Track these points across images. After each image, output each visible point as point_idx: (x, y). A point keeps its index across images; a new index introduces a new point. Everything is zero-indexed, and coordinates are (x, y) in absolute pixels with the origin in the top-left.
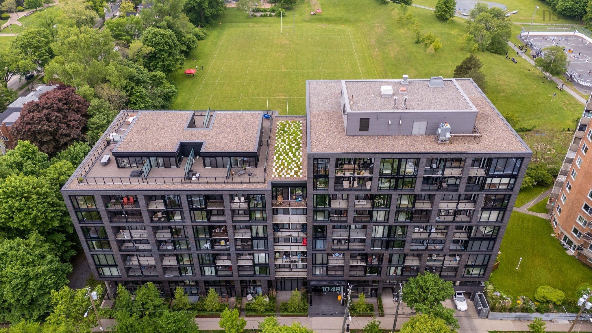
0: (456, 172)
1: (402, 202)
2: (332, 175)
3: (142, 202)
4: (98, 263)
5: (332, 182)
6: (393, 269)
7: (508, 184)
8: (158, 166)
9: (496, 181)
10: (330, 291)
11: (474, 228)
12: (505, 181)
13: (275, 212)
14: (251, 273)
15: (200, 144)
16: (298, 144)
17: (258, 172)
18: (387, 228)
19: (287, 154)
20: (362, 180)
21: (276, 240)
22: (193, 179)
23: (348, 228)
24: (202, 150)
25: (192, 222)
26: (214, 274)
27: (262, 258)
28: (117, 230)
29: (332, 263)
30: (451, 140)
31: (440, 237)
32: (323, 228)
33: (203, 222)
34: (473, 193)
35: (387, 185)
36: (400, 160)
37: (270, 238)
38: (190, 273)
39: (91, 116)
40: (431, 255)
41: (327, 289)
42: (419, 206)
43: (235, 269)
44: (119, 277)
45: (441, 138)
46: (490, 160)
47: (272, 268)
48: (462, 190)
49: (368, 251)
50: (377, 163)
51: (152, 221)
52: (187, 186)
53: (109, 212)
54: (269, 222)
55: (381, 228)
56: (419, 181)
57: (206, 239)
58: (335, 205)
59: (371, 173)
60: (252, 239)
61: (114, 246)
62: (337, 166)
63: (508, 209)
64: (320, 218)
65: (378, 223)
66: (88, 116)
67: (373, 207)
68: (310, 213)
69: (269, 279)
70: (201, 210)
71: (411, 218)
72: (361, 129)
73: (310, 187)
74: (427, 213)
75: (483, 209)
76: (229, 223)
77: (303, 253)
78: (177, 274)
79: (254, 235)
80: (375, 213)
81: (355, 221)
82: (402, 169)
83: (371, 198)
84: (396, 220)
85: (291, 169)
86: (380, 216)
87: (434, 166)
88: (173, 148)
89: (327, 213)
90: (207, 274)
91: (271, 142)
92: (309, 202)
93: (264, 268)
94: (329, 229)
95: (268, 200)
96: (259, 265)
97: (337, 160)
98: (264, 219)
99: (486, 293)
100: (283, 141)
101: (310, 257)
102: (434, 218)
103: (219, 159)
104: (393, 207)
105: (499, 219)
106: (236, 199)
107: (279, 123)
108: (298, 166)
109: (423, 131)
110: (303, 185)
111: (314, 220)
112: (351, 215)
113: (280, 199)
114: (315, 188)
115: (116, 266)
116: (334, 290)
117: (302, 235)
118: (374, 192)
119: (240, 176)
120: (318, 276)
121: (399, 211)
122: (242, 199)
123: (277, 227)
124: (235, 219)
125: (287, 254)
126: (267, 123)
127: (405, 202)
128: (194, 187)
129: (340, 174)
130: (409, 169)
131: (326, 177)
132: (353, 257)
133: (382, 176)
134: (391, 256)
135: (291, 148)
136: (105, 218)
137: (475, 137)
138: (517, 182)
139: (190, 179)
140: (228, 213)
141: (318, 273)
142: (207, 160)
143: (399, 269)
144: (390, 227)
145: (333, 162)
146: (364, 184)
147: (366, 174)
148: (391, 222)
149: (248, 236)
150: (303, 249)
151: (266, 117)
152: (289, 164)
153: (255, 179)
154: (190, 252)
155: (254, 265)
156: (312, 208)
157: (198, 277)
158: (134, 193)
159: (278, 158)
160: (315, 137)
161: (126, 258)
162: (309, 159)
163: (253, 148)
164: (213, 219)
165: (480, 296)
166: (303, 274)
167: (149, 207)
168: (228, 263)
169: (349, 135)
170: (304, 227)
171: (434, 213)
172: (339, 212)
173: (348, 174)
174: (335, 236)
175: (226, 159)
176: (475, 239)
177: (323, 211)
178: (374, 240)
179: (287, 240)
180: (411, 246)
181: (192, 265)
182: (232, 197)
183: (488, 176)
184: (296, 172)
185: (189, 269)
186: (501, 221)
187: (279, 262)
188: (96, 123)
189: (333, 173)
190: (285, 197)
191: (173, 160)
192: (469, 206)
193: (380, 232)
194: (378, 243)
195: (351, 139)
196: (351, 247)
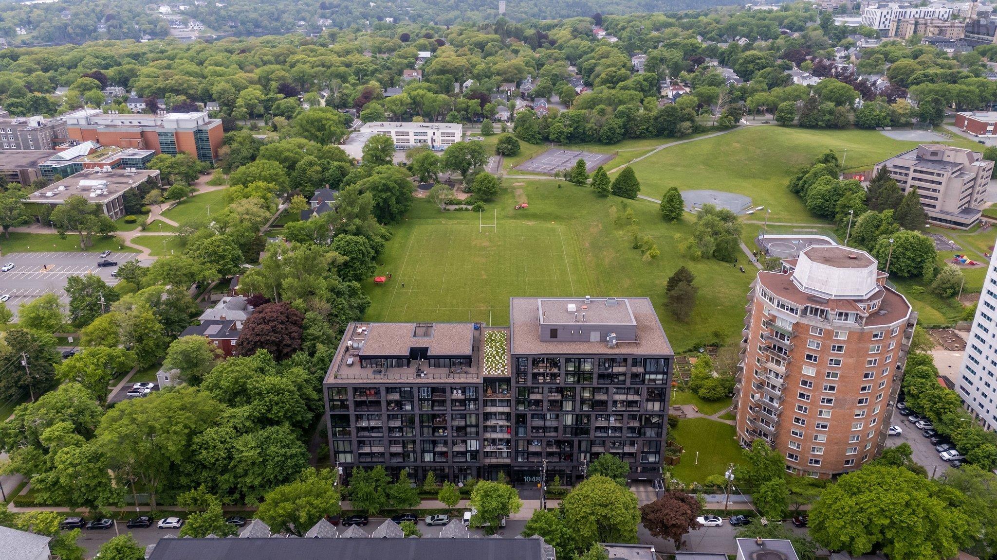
0: (622, 370)
1: (584, 395)
2: (530, 371)
3: (383, 392)
5: (530, 376)
6: (583, 455)
7: (663, 379)
8: (392, 366)
9: (653, 377)
10: (531, 481)
11: (643, 417)
12: (660, 377)
13: (485, 403)
14: (464, 460)
15: (426, 349)
16: (504, 350)
17: (473, 370)
18: (575, 416)
19: (495, 357)
20: (554, 376)
21: (486, 428)
22: (422, 375)
23: (543, 417)
24: (429, 354)
25: (420, 410)
26: (432, 460)
27: (473, 445)
28: (359, 418)
29: (532, 449)
30: (617, 345)
31: (618, 424)
32: (524, 416)
33: (428, 411)
34: (637, 387)
35: (572, 379)
36: (580, 359)
37: (481, 425)
38: (412, 459)
39: (307, 328)
40: (614, 444)
41: (529, 479)
42: (598, 397)
43: (450, 454)
44: (352, 463)
45: (610, 344)
46: (645, 360)
47: (481, 455)
48: (628, 384)
49: (561, 437)
50: (563, 362)
51: (388, 410)
52: (418, 381)
53: (355, 402)
54: (481, 412)
55: (570, 416)
56: (595, 376)
57: (428, 427)
58: (533, 397)
59: (559, 370)
60: (466, 426)
61: (353, 432)
62: (533, 364)
63: (666, 399)
64: (521, 408)
65: (567, 413)
66: (305, 328)
67: (562, 397)
68: (513, 403)
69: (478, 464)
70: (428, 400)
71: (593, 408)
72: (551, 337)
73: (513, 381)
74: (604, 403)
75: (647, 400)
76: (449, 412)
77: (508, 441)
78: (401, 460)
79: (468, 423)
80: (564, 403)
81: (549, 410)
82: (582, 367)
83: (560, 390)
84: (581, 410)
85: (498, 369)
86: (568, 406)
87: (607, 365)
88: (406, 352)
89: (526, 403)
90: (426, 460)
91: (481, 348)
92: (511, 395)
93: (475, 454)
94: (529, 417)
95: (481, 391)
96: (471, 451)
97: (534, 359)
98: (477, 410)
99: (663, 480)
100: (491, 347)
101: (513, 443)
102: (611, 408)
103: (442, 361)
104: (578, 398)
105: (662, 409)
106: (455, 391)
107: (486, 333)
108: (504, 367)
109: (598, 339)
110: (507, 381)
111: (517, 410)
112: (546, 405)
113: (489, 392)
114: (517, 382)
115: (351, 452)
116: (535, 480)
117: (507, 424)
118: (562, 385)
119: (459, 373)
120: (520, 462)
121: (583, 401)
122: (460, 392)
123: (487, 416)
124: (454, 408)
125: (494, 441)
126: (477, 333)
127: (587, 394)
128: (424, 381)
129: (535, 371)
130: (587, 367)
131: (525, 373)
132: (549, 444)
133: (567, 373)
134: (580, 442)
135: (497, 353)
136: (352, 407)
137: (637, 344)
138: (669, 378)
139: (420, 375)
140: (449, 403)
141: (520, 460)
142: (432, 361)
143: (588, 455)
144: (577, 415)
145: (530, 362)
146: (555, 379)
147: (556, 370)
148: (578, 411)
149: (463, 424)
150: (507, 436)
151: (476, 328)
152: (496, 365)
153: (470, 376)
154: (414, 439)
155: (467, 451)
156: (514, 400)
157: (419, 463)
158: (376, 386)
159: (487, 361)
160: (517, 342)
161: (361, 443)
162: (512, 358)
163: (467, 351)
164: (435, 408)
165: (659, 483)
166: (507, 461)
167: (388, 397)
168: (444, 449)
169: (543, 341)
170: (508, 416)
171: (610, 404)
172: (537, 403)
173: (541, 370)
174: (534, 425)
175: (447, 361)
176: (645, 426)
177: (523, 403)
178: (565, 427)
179: (494, 429)
180: (595, 433)
181: (414, 452)
182: (452, 389)
183: (646, 373)
184: (502, 371)
185: (412, 455)
186: (663, 411)
187: (488, 449)
190: (494, 391)
191: (405, 361)
192: (636, 398)
193: (569, 420)
194: (568, 430)
195: (544, 345)
196: (547, 434)
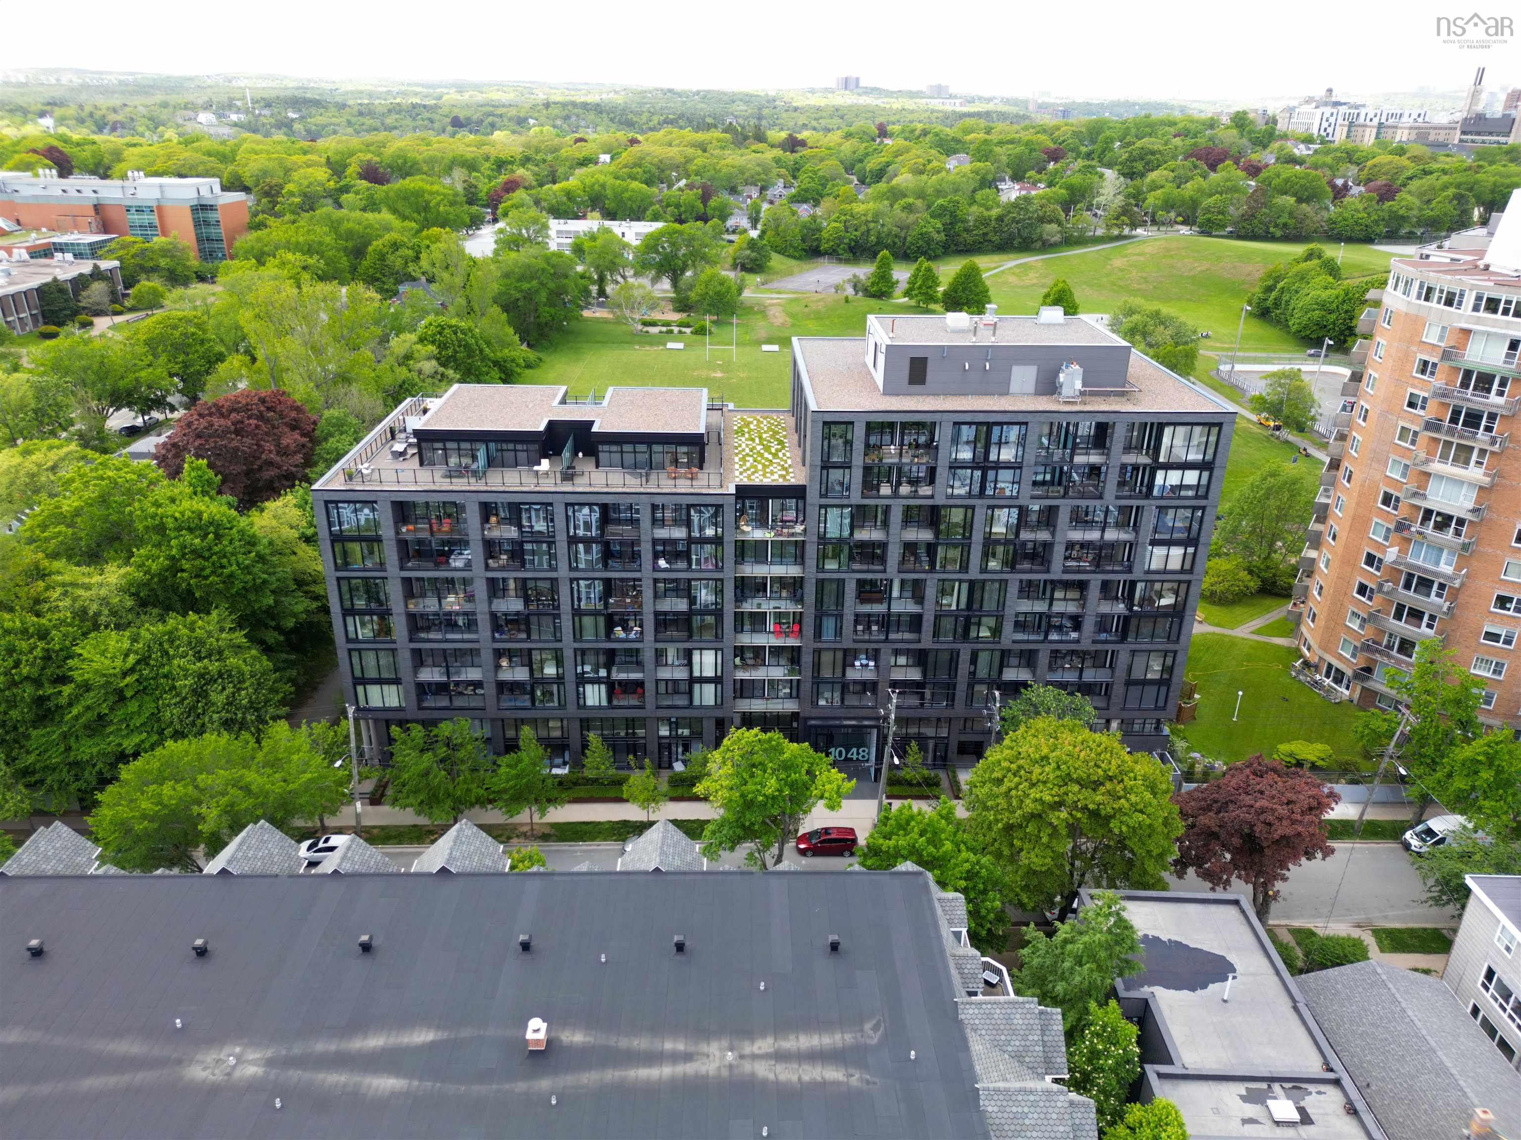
2: (857, 462)
3: (473, 516)
4: (358, 673)
5: (857, 476)
7: (1199, 484)
9: (1174, 477)
10: (846, 759)
11: (1139, 585)
12: (1192, 476)
13: (740, 551)
14: (684, 700)
15: (588, 423)
18: (965, 588)
19: (761, 455)
24: (594, 433)
25: (571, 569)
26: (604, 703)
27: (707, 662)
29: (852, 674)
31: (1072, 609)
33: (593, 570)
34: (1133, 503)
36: (990, 427)
37: (729, 613)
41: (840, 753)
42: (1028, 535)
43: (649, 687)
44: (399, 709)
45: (1066, 392)
47: (728, 686)
48: (1111, 495)
49: (927, 643)
50: (943, 435)
51: (488, 568)
52: (567, 487)
53: (401, 544)
54: (728, 574)
56: (1028, 473)
57: (594, 614)
58: (863, 533)
59: (935, 457)
60: (690, 614)
61: (399, 626)
63: (1202, 540)
65: (947, 575)
68: (812, 549)
69: (720, 714)
70: (591, 540)
71: (1013, 564)
72: (912, 381)
73: (813, 493)
75: (1154, 542)
76: (647, 572)
77: (793, 652)
78: (525, 701)
80: (941, 551)
81: (901, 569)
84: (984, 570)
85: (772, 473)
86: (951, 559)
88: (536, 426)
89: (845, 551)
91: (726, 440)
92: (811, 525)
94: (849, 589)
95: (730, 518)
96: (701, 679)
97: (870, 427)
98: (719, 569)
99: (1172, 753)
100: (750, 440)
101: (807, 659)
102: (1059, 561)
103: (628, 452)
104: (978, 538)
105: (1187, 566)
107: (737, 419)
108: (785, 469)
109: (1030, 388)
110: (798, 492)
111: (820, 570)
112: (894, 554)
114: (824, 493)
115: (397, 681)
116: (855, 757)
118: (940, 500)
120: (823, 707)
121: (990, 543)
123: (744, 588)
127: (1000, 526)
128: (581, 490)
130: (1007, 450)
131: (845, 466)
133: (955, 466)
134: (975, 655)
135: (767, 447)
137: (1129, 398)
138: (1214, 479)
140: (646, 548)
141: (822, 700)
142: (604, 454)
144: (972, 585)
145: (859, 432)
148: (974, 573)
149: (682, 606)
153: (703, 479)
154: (558, 645)
155: (691, 680)
156: (815, 539)
157: (570, 710)
159: (743, 460)
162: (813, 422)
165: (1161, 756)
166: (791, 706)
167: (486, 530)
170: (797, 587)
171: (1058, 551)
172: (870, 549)
174: (861, 609)
175: (642, 447)
176: (1142, 613)
178: (940, 617)
179: (758, 620)
183: (1157, 466)
184: (783, 476)
186: (1191, 571)
189: (860, 454)
194: (947, 624)
195: (895, 389)
196: (892, 636)
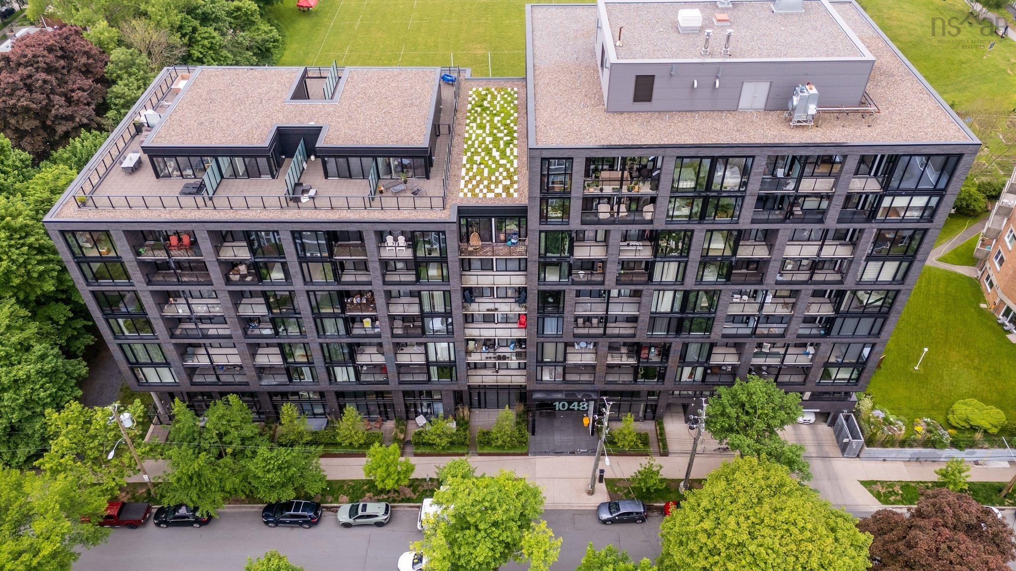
0: (823, 185)
1: (712, 246)
3: (206, 245)
4: (133, 360)
5: (576, 206)
6: (687, 370)
7: (926, 208)
8: (235, 175)
9: (901, 202)
10: (569, 409)
11: (848, 292)
12: (920, 201)
13: (466, 265)
14: (423, 378)
15: (316, 132)
16: (510, 133)
17: (432, 186)
18: (679, 296)
19: (489, 152)
20: (636, 203)
21: (469, 319)
22: (305, 199)
23: (604, 296)
24: (320, 143)
25: (305, 283)
26: (353, 379)
27: (441, 351)
28: (164, 298)
29: (573, 359)
30: (817, 120)
31: (781, 311)
32: (558, 296)
33: (327, 284)
34: (851, 226)
35: (686, 211)
37: (458, 313)
38: (308, 378)
39: (114, 82)
40: (760, 345)
41: (564, 406)
44: (175, 384)
45: (798, 116)
46: (894, 160)
47: (461, 368)
49: (642, 337)
50: (668, 167)
51: (228, 281)
52: (291, 214)
53: (142, 264)
55: (669, 295)
58: (582, 252)
59: (656, 187)
60: (423, 316)
61: (160, 328)
62: (587, 174)
63: (919, 256)
64: (552, 276)
66: (107, 82)
67: (655, 254)
69: (456, 388)
71: (728, 277)
72: (636, 99)
74: (759, 266)
75: (870, 258)
76: (378, 287)
77: (520, 342)
79: (427, 309)
80: (658, 267)
81: (619, 282)
82: (717, 178)
83: (653, 237)
84: (700, 281)
85: (497, 183)
87: (780, 173)
88: (262, 138)
90: (339, 379)
91: (457, 129)
92: (531, 247)
93: (447, 368)
94: (570, 298)
95: (452, 242)
96: (437, 363)
97: (589, 161)
99: (858, 413)
100: (481, 127)
101: (531, 349)
102: (773, 275)
103: (354, 162)
104: (695, 256)
105: (899, 277)
106: (390, 239)
107: (472, 92)
108: (510, 177)
109: (761, 103)
110: (519, 214)
113: (475, 241)
115: (167, 364)
116: (576, 408)
117: (517, 309)
118: (659, 225)
119: (397, 195)
120: (547, 382)
121: (706, 261)
122: (402, 239)
123: (470, 295)
124: (388, 278)
125: (489, 344)
126: (448, 93)
128: (306, 215)
129: (593, 191)
132: (613, 348)
133: (676, 195)
134: (686, 346)
135: (496, 140)
136: (137, 276)
137: (863, 114)
138: (943, 204)
139: (297, 200)
140: (375, 266)
141: (546, 377)
142: (331, 163)
143: (700, 371)
145: (579, 167)
146: (639, 210)
147: (645, 189)
148: (690, 284)
149: (414, 310)
150: (520, 334)
151: (447, 80)
152: (492, 172)
154: (306, 341)
155: (428, 364)
156: (536, 258)
157: (324, 385)
158: (188, 227)
159: (471, 160)
160: (544, 115)
161: (184, 351)
162: (531, 158)
163: (420, 139)
164: (345, 278)
165: (847, 418)
166: (518, 379)
167: (221, 253)
168: (379, 359)
169: (614, 110)
170: (521, 294)
171: (774, 266)
172: (590, 265)
173: (608, 190)
175: (368, 161)
176: (848, 314)
177: (558, 264)
179: (488, 319)
180: (723, 328)
181: (310, 363)
182: (381, 237)
183: (887, 190)
184: (506, 189)
185: (306, 370)
186: (902, 282)
187: (475, 358)
188: (122, 96)
189: (579, 187)
190: (486, 238)
191: (263, 162)
192: (843, 252)
193: (665, 303)
195: (617, 120)
196: (610, 331)
